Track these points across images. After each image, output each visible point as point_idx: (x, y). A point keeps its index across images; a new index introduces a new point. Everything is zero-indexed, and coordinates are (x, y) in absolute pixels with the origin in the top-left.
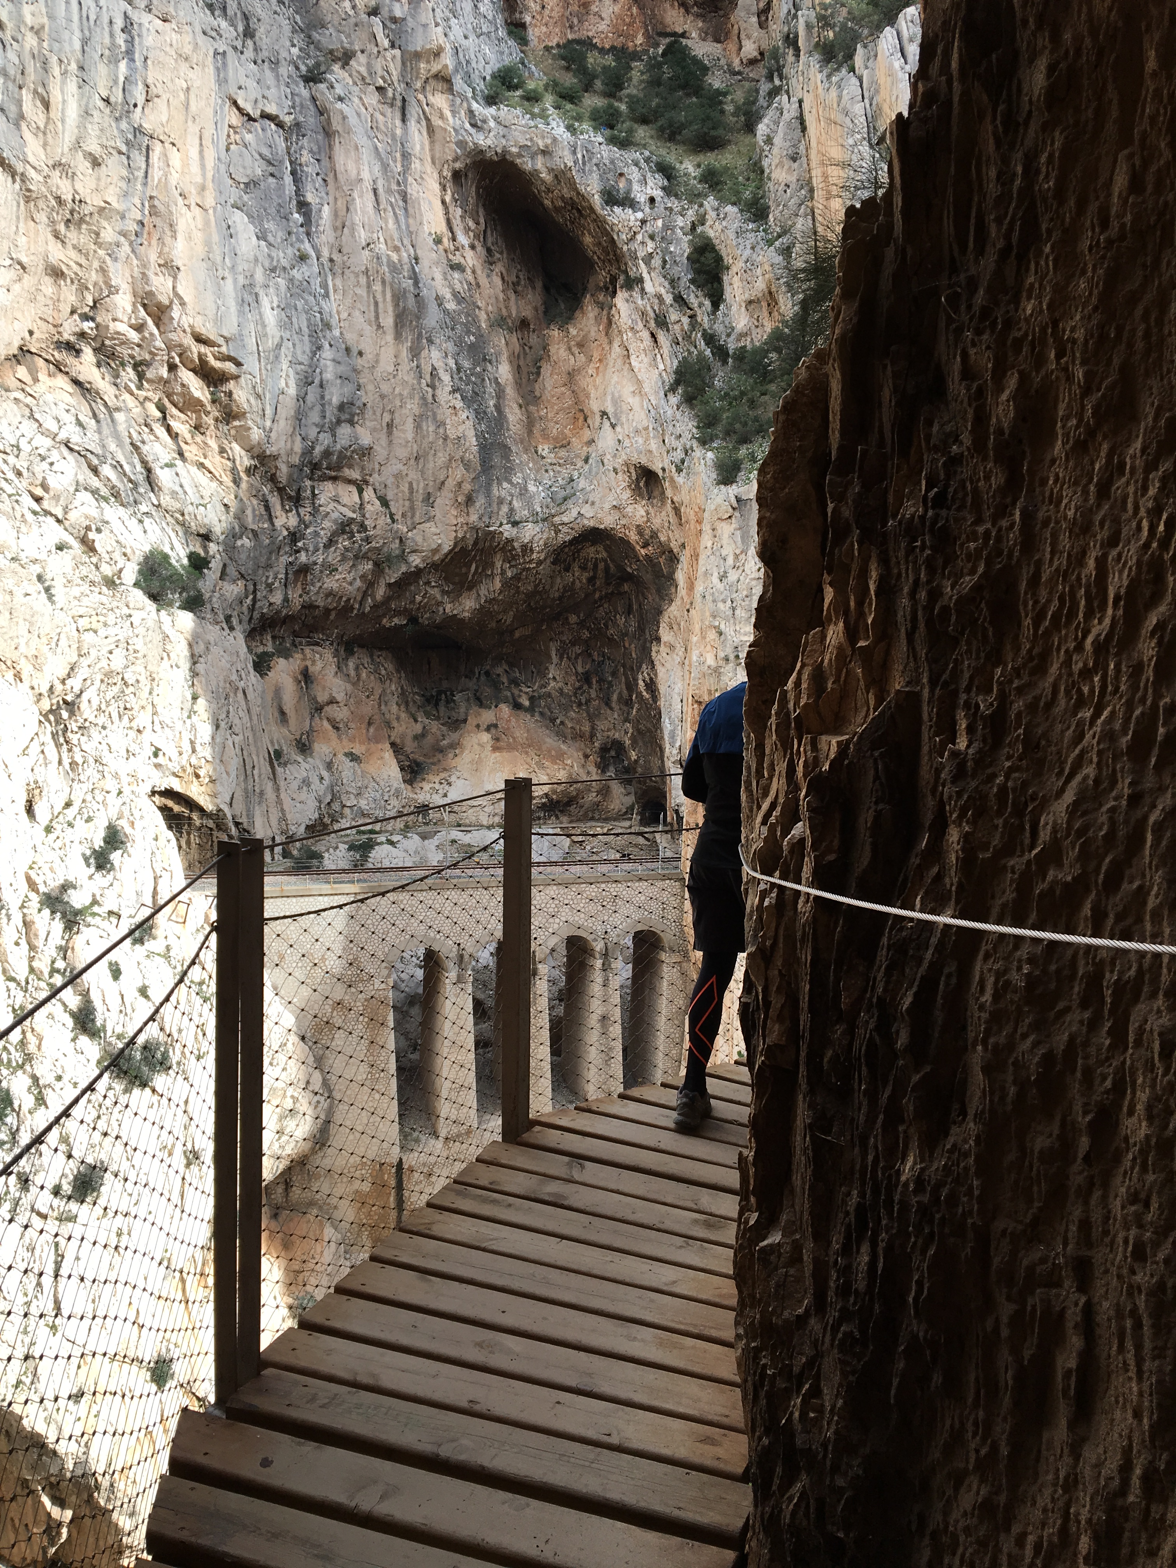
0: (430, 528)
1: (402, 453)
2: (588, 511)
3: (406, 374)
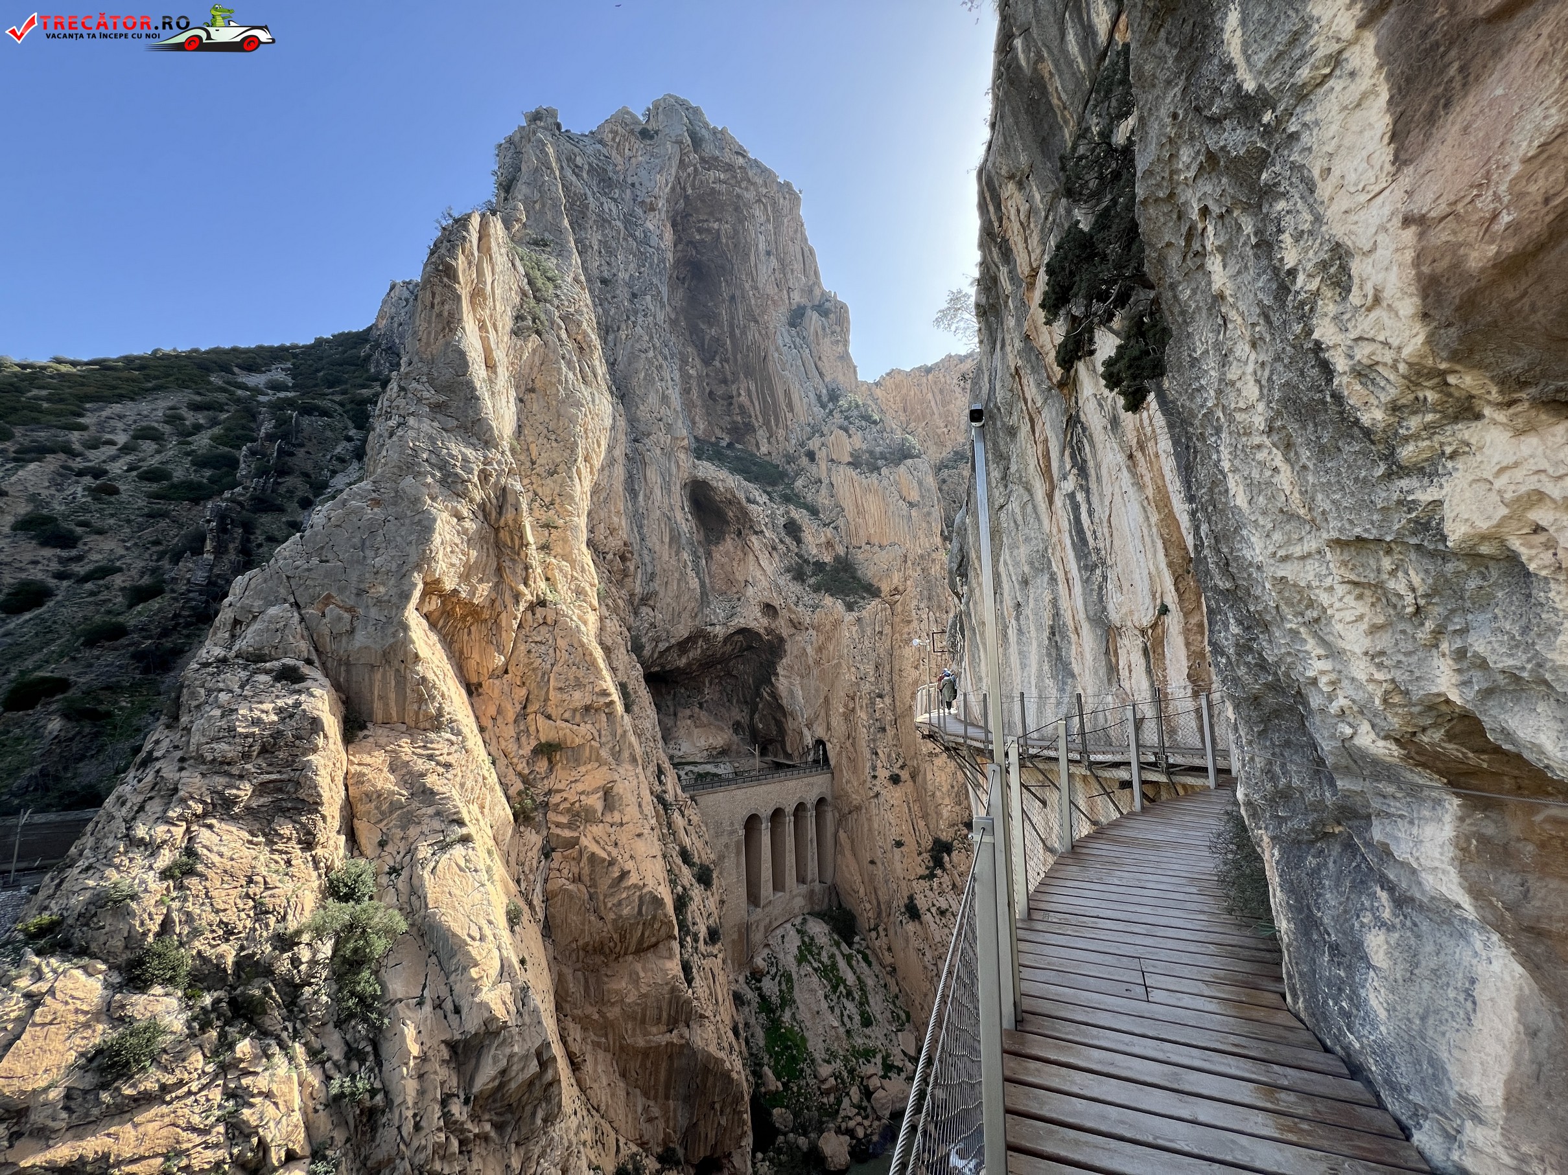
0: (681, 627)
1: (670, 595)
2: (742, 620)
3: (673, 562)
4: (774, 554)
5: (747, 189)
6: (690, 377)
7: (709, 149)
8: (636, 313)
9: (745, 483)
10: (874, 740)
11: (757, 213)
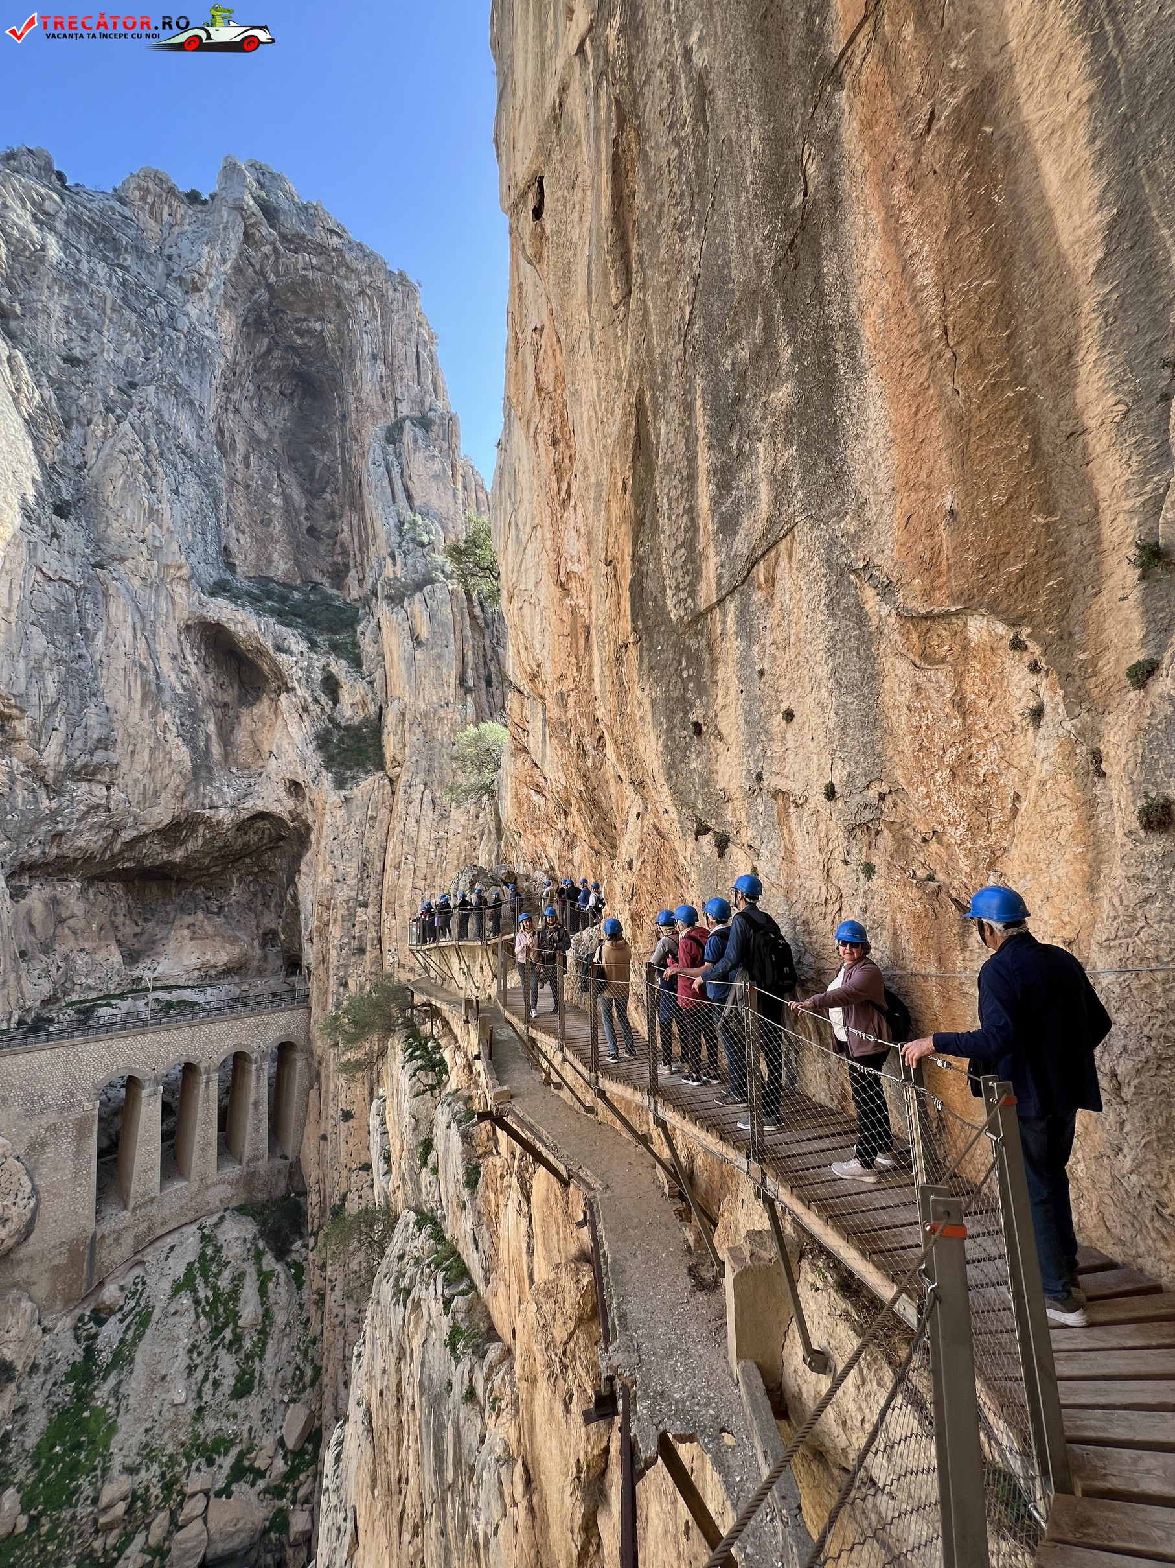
0: (158, 810)
1: (139, 768)
2: (259, 802)
3: (146, 725)
4: (305, 716)
5: (346, 278)
6: (271, 506)
7: (292, 224)
8: (128, 406)
9: (278, 627)
10: (346, 966)
11: (361, 308)
